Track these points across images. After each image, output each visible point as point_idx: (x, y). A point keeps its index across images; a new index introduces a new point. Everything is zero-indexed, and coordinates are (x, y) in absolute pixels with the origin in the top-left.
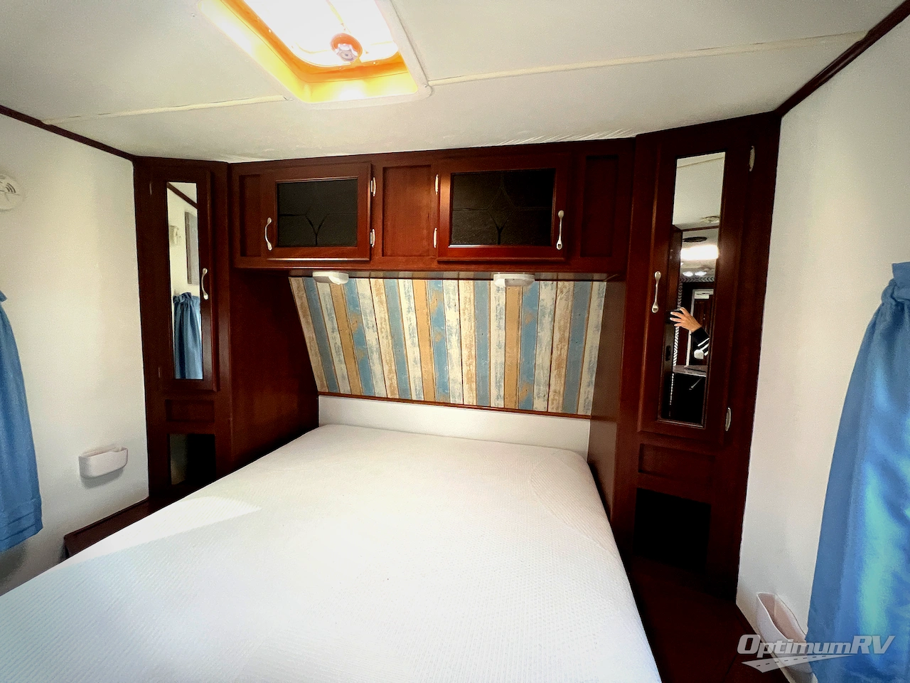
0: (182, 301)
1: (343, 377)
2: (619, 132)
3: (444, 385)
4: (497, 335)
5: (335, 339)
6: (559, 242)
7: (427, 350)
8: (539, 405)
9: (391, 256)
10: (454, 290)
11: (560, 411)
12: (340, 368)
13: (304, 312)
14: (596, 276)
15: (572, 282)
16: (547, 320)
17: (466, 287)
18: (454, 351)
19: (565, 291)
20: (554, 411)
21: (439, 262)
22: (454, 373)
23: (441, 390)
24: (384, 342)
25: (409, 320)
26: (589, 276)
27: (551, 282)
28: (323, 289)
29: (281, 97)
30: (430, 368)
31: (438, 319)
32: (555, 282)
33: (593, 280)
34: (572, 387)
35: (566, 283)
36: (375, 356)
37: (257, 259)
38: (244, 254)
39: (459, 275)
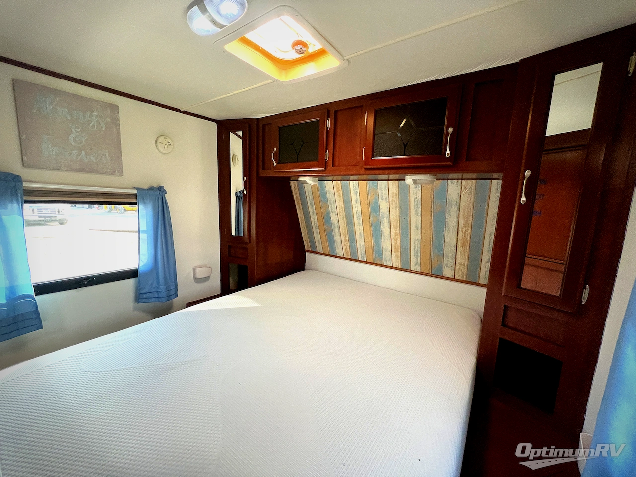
0: (239, 195)
1: (319, 242)
2: (502, 61)
3: (379, 252)
4: (415, 219)
5: (314, 218)
6: (448, 151)
7: (368, 228)
8: (448, 272)
9: (338, 166)
10: (385, 187)
11: (464, 279)
12: (317, 237)
13: (298, 202)
14: (495, 175)
15: (474, 181)
16: (453, 210)
17: (393, 186)
18: (385, 229)
19: (468, 188)
20: (459, 278)
21: (366, 169)
22: (386, 245)
23: (377, 255)
24: (341, 221)
25: (356, 208)
26: (488, 175)
27: (456, 181)
28: (307, 189)
29: (270, 81)
30: (370, 240)
31: (374, 207)
32: (460, 181)
33: (492, 179)
34: (474, 260)
35: (469, 182)
36: (337, 230)
37: (269, 171)
38: (264, 169)
39: (388, 177)
